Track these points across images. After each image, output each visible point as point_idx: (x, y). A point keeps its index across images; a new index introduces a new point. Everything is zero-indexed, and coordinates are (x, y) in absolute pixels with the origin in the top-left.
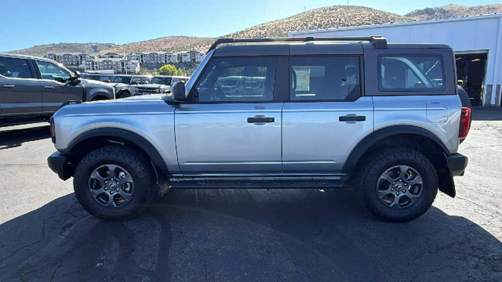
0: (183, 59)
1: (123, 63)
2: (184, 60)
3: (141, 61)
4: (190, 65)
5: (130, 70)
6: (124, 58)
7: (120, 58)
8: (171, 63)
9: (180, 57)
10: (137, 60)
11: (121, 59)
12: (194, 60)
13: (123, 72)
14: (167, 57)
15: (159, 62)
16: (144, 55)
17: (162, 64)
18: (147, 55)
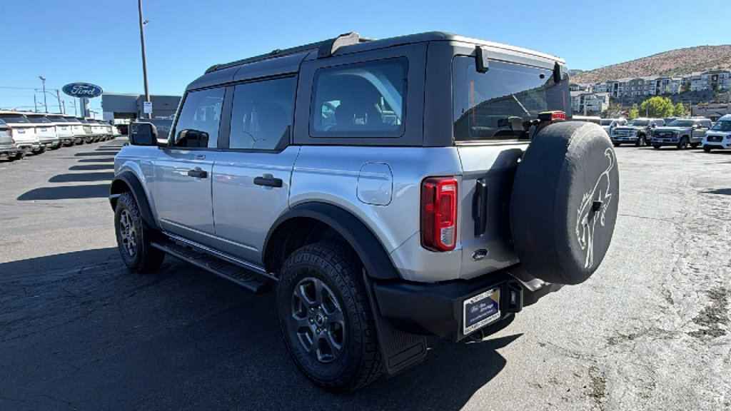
0: (692, 86)
1: (582, 98)
2: (692, 88)
3: (612, 93)
4: (704, 96)
5: (594, 108)
6: (587, 90)
7: (580, 90)
8: (665, 95)
9: (686, 84)
10: (608, 91)
11: (581, 92)
12: (715, 87)
13: (580, 111)
14: (661, 84)
15: (645, 93)
16: (620, 84)
17: (650, 96)
18: (625, 83)
